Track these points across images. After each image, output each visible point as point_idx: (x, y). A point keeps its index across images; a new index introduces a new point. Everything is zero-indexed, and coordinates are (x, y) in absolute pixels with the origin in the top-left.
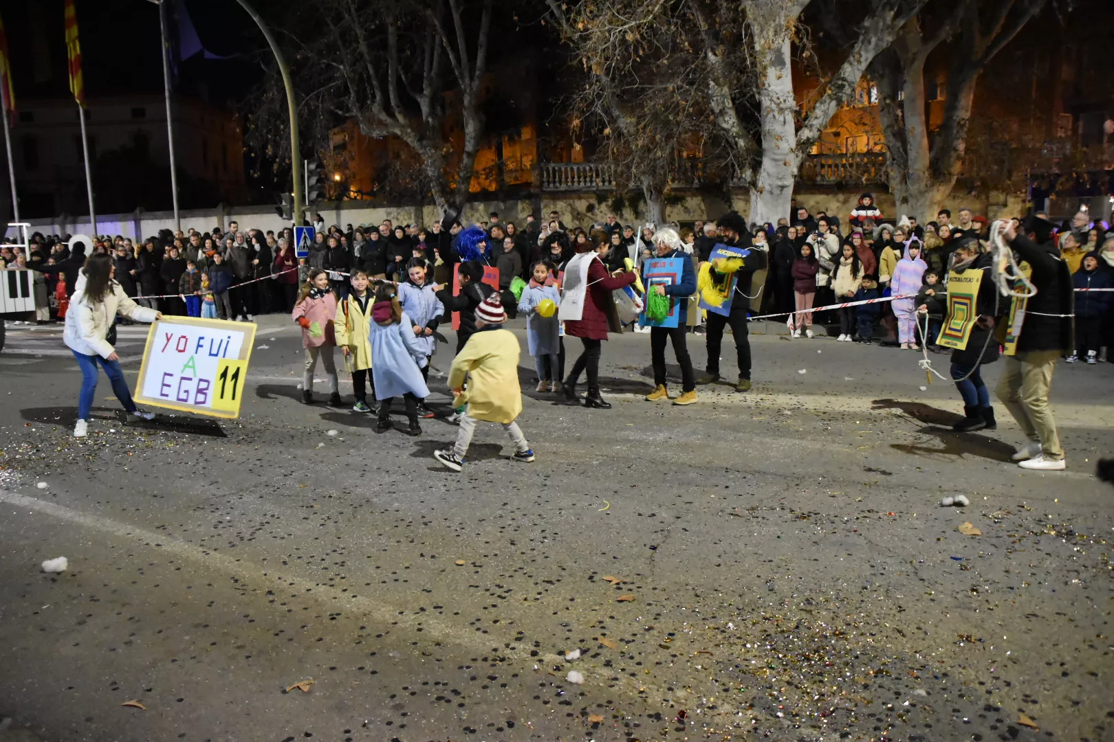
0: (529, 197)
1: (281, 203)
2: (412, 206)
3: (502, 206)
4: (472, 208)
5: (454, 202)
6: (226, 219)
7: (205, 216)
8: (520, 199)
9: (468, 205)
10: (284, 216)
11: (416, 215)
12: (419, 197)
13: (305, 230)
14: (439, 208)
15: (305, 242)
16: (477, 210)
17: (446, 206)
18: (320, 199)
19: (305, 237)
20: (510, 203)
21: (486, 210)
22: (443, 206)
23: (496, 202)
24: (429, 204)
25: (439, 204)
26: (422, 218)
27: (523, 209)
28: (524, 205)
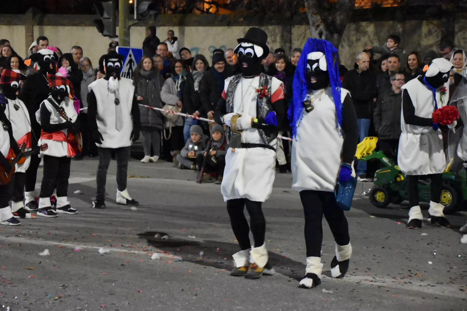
0: (439, 14)
1: (102, 15)
2: (277, 24)
3: (399, 28)
4: (358, 30)
5: (334, 22)
6: (36, 29)
7: (9, 23)
8: (426, 19)
9: (353, 26)
10: (105, 32)
11: (282, 37)
12: (288, 14)
13: (131, 52)
14: (313, 29)
15: (131, 68)
16: (365, 33)
17: (322, 27)
18: (152, 12)
19: (131, 61)
20: (410, 24)
21: (377, 33)
22: (318, 26)
23: (391, 23)
24: (300, 23)
25: (314, 24)
26: (290, 42)
27: (430, 33)
28: (431, 26)
